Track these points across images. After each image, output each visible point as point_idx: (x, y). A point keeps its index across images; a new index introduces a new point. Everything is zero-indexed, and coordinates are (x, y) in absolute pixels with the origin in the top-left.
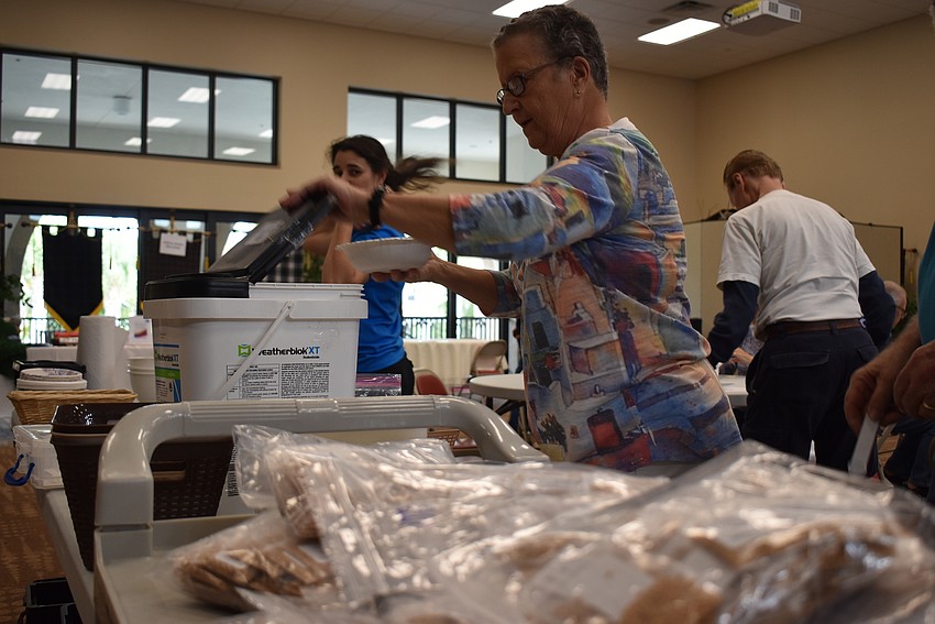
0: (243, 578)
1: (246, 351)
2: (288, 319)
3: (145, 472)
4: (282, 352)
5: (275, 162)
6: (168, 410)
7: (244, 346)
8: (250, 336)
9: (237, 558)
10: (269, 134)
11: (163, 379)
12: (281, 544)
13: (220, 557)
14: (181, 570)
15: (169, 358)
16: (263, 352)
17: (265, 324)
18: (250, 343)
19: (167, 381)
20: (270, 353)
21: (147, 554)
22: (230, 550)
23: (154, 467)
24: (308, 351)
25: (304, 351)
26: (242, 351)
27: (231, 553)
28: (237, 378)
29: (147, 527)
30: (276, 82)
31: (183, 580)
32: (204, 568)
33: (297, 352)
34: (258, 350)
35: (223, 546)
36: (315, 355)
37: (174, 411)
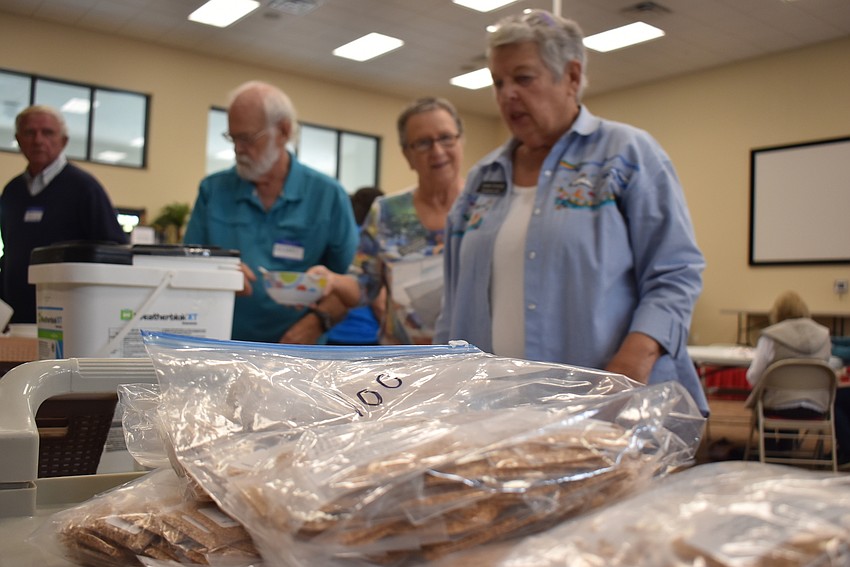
0: (138, 544)
1: (128, 315)
2: (169, 287)
3: (30, 428)
4: (162, 318)
5: (144, 165)
6: (56, 365)
7: (127, 311)
8: (131, 301)
9: (130, 522)
10: (139, 142)
11: (44, 340)
12: (179, 507)
13: (110, 520)
14: (68, 535)
15: (53, 321)
16: (145, 317)
17: (146, 291)
18: (132, 308)
19: (50, 342)
20: (151, 318)
21: (29, 513)
22: (122, 513)
23: (40, 424)
24: (187, 317)
25: (183, 318)
26: (125, 315)
27: (124, 516)
28: (118, 341)
29: (31, 486)
30: (148, 99)
31: (69, 546)
32: (94, 532)
33: (176, 318)
34: (140, 315)
35: (114, 509)
36: (193, 321)
37: (63, 366)
